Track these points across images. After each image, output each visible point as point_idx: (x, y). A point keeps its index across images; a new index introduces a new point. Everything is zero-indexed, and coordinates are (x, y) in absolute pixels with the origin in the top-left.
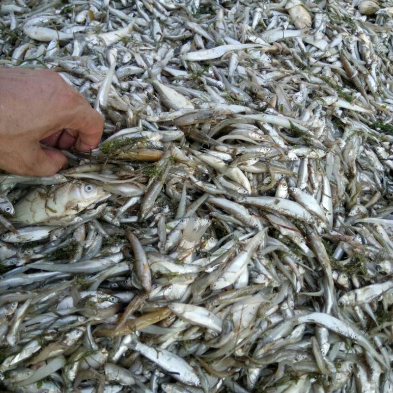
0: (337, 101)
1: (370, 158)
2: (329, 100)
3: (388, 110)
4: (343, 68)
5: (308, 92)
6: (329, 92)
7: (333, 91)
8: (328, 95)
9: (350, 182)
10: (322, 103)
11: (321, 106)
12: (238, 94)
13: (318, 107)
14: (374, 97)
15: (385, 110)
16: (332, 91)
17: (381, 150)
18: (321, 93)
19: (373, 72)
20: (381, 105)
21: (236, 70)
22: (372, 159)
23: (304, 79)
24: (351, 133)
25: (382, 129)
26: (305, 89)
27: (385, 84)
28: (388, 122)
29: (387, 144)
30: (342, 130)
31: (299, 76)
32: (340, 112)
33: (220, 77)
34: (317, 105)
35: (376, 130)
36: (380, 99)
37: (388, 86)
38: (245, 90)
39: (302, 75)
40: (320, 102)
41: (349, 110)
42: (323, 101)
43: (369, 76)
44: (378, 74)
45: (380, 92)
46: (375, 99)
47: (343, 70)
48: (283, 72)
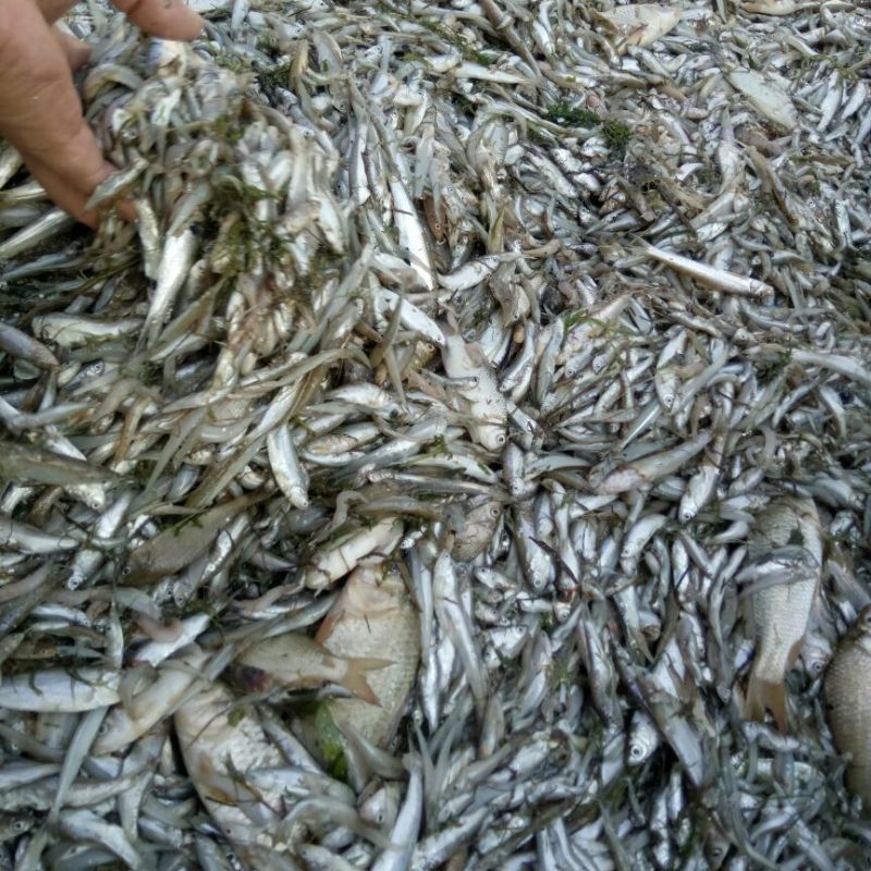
0: (459, 65)
1: (546, 173)
2: (439, 64)
3: (579, 84)
4: (487, 17)
5: (394, 49)
6: (439, 47)
7: (448, 46)
8: (438, 53)
9: (480, 199)
10: (423, 66)
11: (420, 72)
12: (245, 55)
13: (414, 73)
14: (552, 65)
15: (572, 84)
16: (444, 45)
17: (562, 155)
18: (423, 50)
19: (543, 15)
20: (565, 76)
21: (246, 19)
22: (549, 174)
23: (387, 28)
24: (487, 117)
25: (567, 118)
26: (386, 45)
27: (574, 39)
28: (576, 105)
29: (572, 141)
30: (470, 116)
31: (378, 24)
32: (468, 86)
33: (217, 35)
34: (410, 71)
35: (556, 122)
36: (562, 66)
37: (580, 42)
38: (259, 47)
39: (383, 21)
40: (417, 64)
41: (488, 83)
42: (425, 63)
43: (536, 25)
44: (554, 21)
45: (561, 54)
46: (554, 68)
47: (484, 20)
48: (343, 17)
